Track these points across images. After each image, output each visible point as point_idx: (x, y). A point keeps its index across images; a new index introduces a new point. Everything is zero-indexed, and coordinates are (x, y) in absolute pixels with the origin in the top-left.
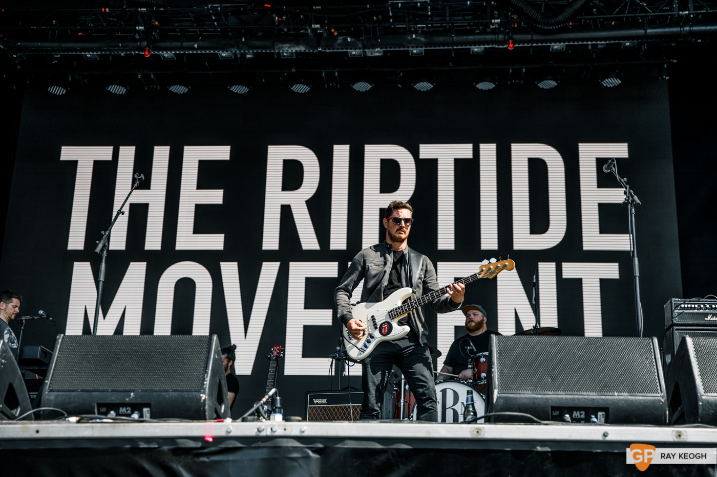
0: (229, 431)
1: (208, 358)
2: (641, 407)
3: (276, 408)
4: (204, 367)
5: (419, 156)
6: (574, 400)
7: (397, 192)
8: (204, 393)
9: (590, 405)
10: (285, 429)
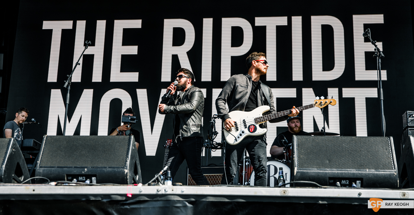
0: (141, 191)
1: (128, 149)
2: (382, 178)
3: (168, 177)
4: (126, 154)
5: (254, 24)
6: (342, 173)
7: (242, 46)
8: (126, 169)
9: (352, 176)
10: (173, 190)
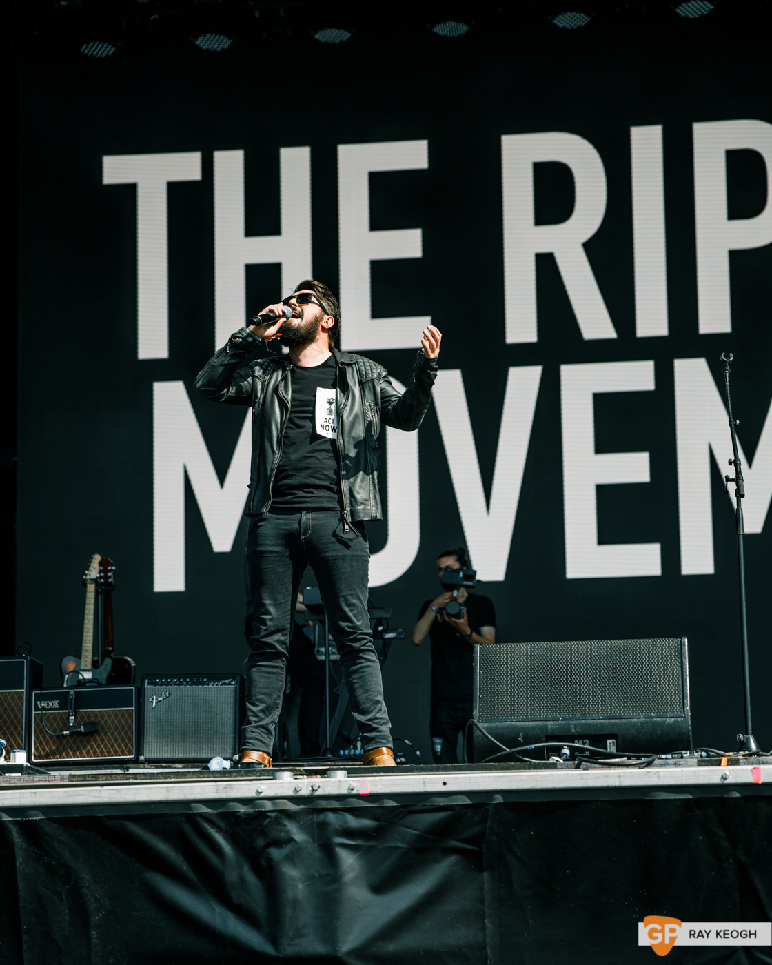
7: (763, 214)
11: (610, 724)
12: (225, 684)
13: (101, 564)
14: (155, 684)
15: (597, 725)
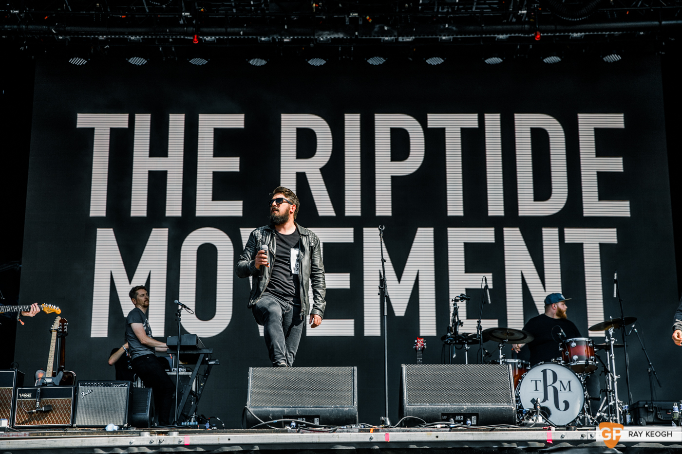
5: (427, 125)
7: (407, 160)
11: (316, 410)
12: (122, 386)
13: (60, 322)
14: (84, 385)
15: (310, 410)
